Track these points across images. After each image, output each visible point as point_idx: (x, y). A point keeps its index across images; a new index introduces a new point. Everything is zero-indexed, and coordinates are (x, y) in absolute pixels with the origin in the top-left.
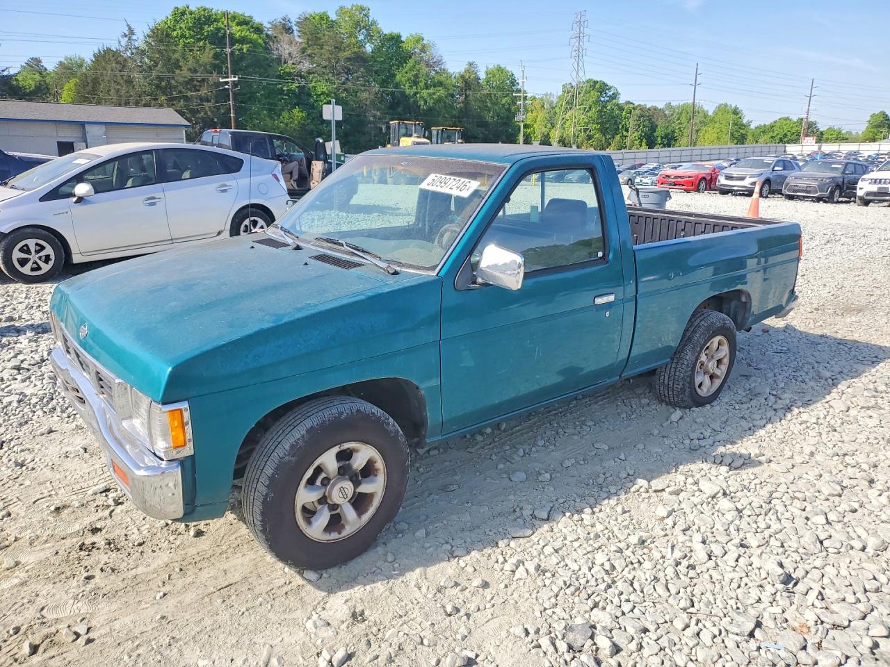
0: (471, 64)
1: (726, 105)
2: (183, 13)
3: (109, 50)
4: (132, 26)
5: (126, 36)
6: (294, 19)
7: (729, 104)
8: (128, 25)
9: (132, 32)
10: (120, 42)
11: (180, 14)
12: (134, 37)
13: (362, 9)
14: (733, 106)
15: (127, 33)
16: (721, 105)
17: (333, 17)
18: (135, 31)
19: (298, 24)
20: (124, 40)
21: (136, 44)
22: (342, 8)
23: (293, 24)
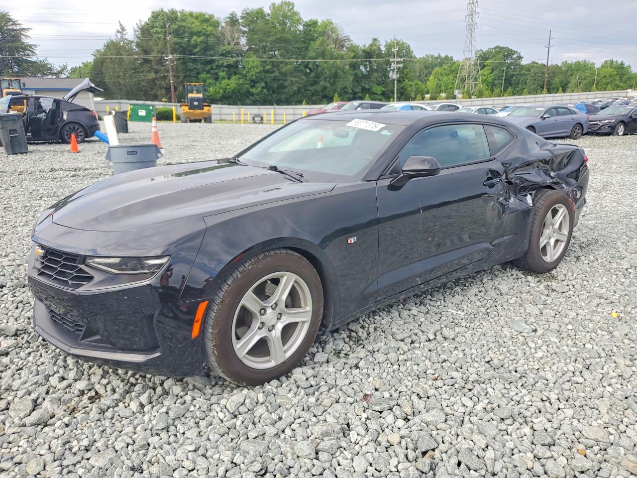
0: (375, 40)
1: (612, 61)
2: (158, 16)
3: (112, 41)
4: (124, 25)
5: (118, 32)
6: (239, 14)
7: (615, 60)
8: (120, 25)
9: (123, 29)
10: (117, 36)
11: (156, 16)
12: (125, 32)
13: (289, 4)
14: (619, 62)
15: (120, 30)
16: (606, 62)
17: (267, 10)
18: (125, 28)
19: (242, 18)
20: (119, 35)
21: (127, 37)
22: (274, 4)
23: (239, 18)
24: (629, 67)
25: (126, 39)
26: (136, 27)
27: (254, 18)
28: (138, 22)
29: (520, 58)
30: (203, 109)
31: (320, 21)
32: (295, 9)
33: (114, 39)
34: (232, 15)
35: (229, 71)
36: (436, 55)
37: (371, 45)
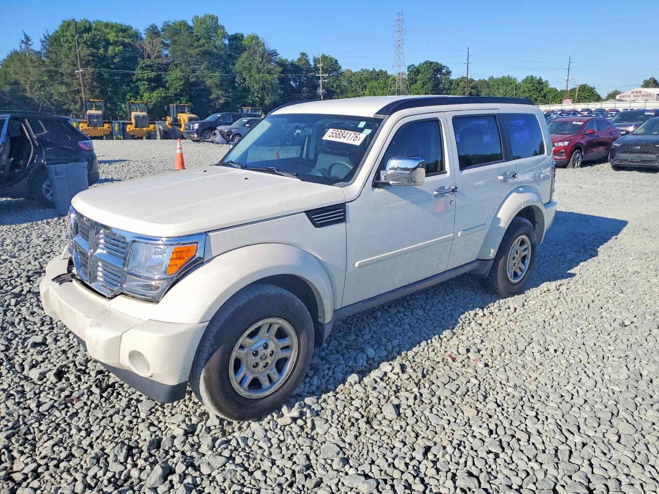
0: (303, 54)
2: (69, 25)
3: (16, 52)
5: (22, 42)
6: (160, 26)
8: (25, 35)
9: (28, 39)
10: (21, 46)
11: (66, 25)
12: (30, 43)
13: (212, 17)
15: (24, 40)
17: (191, 24)
18: (31, 38)
19: (163, 30)
20: (23, 46)
21: (32, 47)
22: (196, 17)
23: (160, 29)
24: (547, 82)
25: (32, 50)
26: (43, 38)
27: (176, 30)
28: (45, 33)
29: (449, 73)
30: (103, 126)
31: (245, 35)
32: (219, 23)
33: (18, 49)
34: (152, 26)
35: (149, 85)
36: (371, 70)
37: (299, 60)
